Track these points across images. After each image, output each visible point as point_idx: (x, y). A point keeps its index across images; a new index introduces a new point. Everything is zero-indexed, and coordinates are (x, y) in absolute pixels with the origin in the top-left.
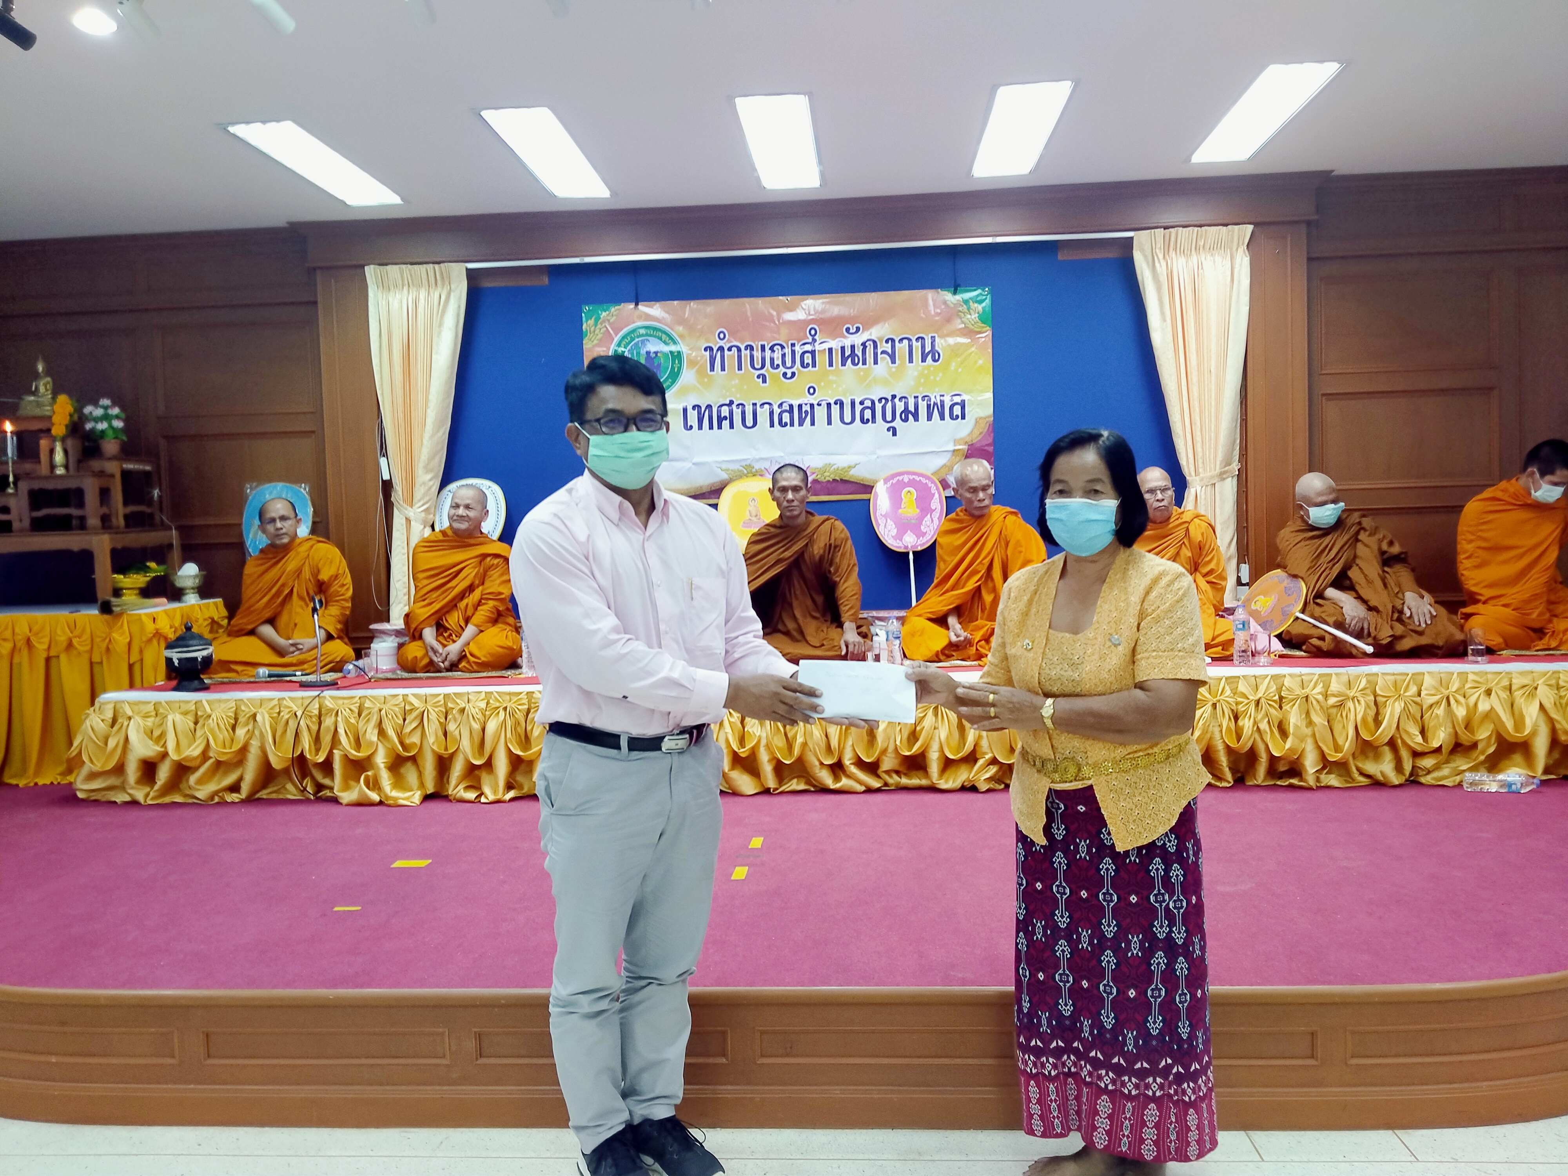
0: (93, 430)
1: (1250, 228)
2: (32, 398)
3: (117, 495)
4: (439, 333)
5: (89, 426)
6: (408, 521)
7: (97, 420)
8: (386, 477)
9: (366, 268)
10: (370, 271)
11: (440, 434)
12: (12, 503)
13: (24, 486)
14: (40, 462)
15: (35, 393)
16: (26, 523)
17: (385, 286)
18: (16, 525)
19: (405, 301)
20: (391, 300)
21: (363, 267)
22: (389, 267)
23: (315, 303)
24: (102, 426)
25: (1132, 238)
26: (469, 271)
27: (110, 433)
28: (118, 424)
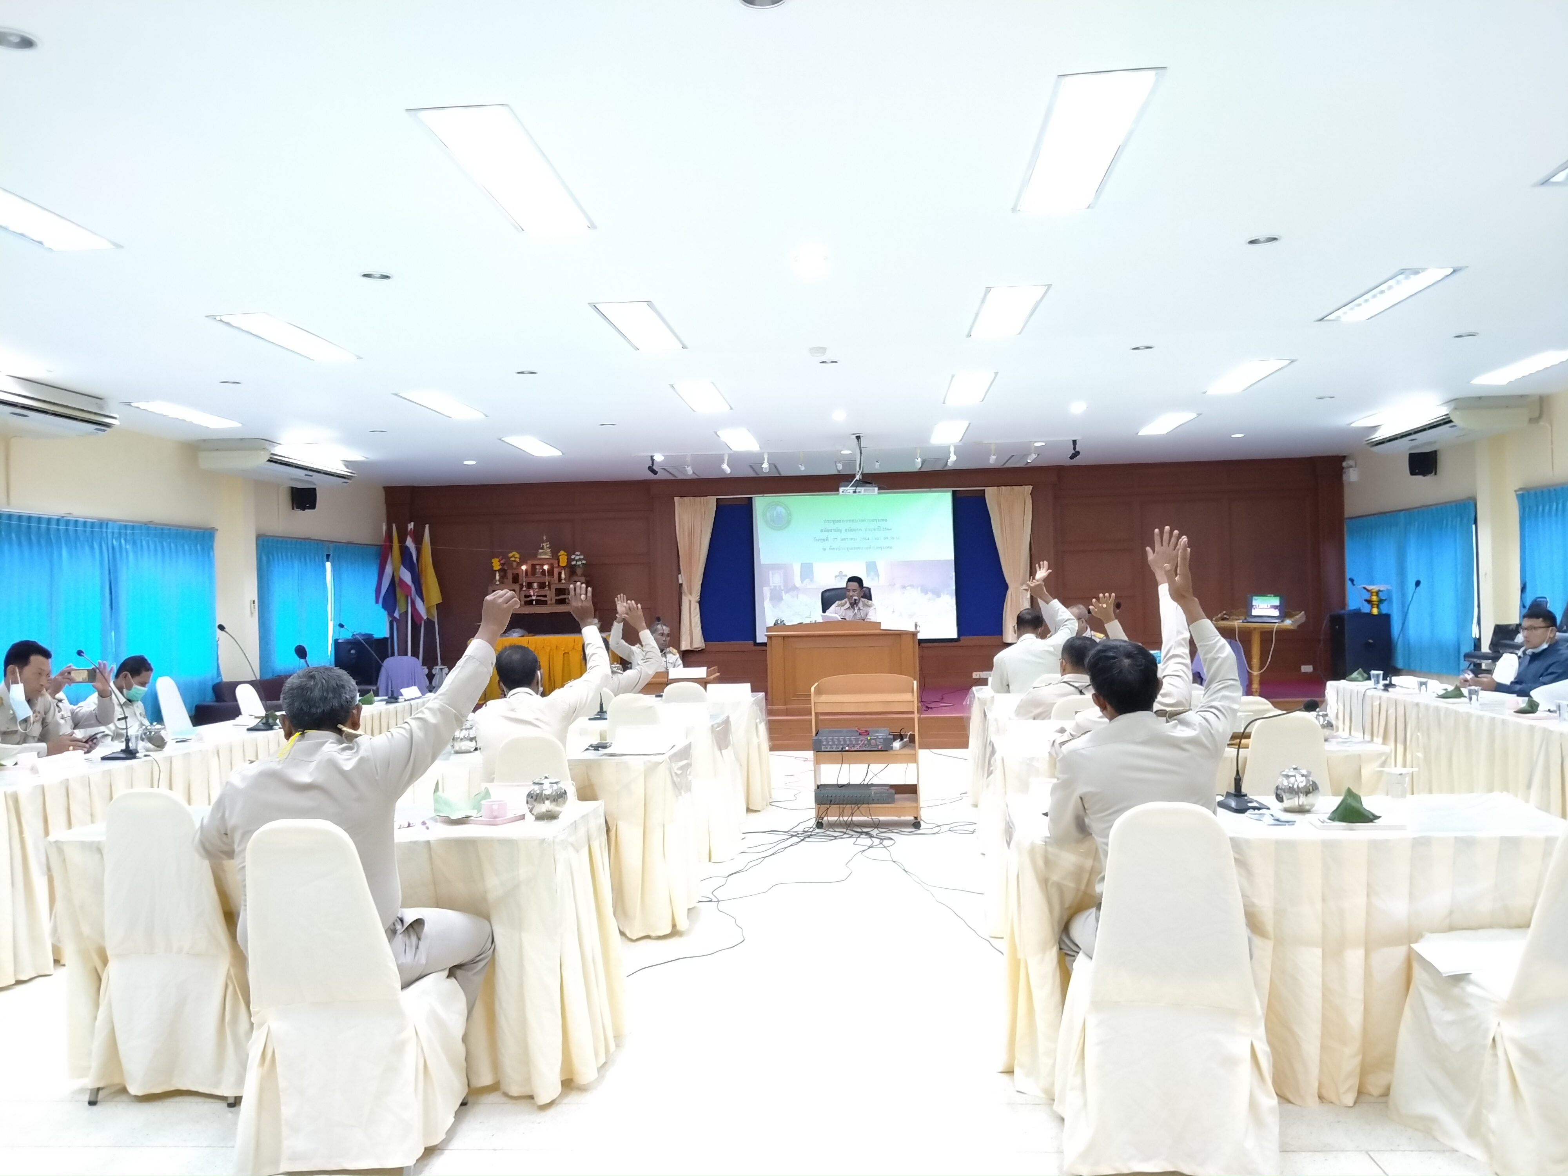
0: (575, 565)
1: (1031, 487)
2: (540, 551)
5: (573, 563)
6: (690, 601)
7: (577, 561)
8: (680, 582)
9: (675, 498)
10: (677, 500)
12: (548, 593)
13: (553, 587)
14: (554, 577)
15: (542, 548)
16: (554, 601)
17: (682, 505)
18: (549, 602)
19: (690, 512)
20: (685, 511)
21: (673, 498)
22: (685, 498)
23: (652, 510)
24: (579, 563)
25: (984, 490)
26: (717, 499)
27: (581, 566)
28: (584, 562)
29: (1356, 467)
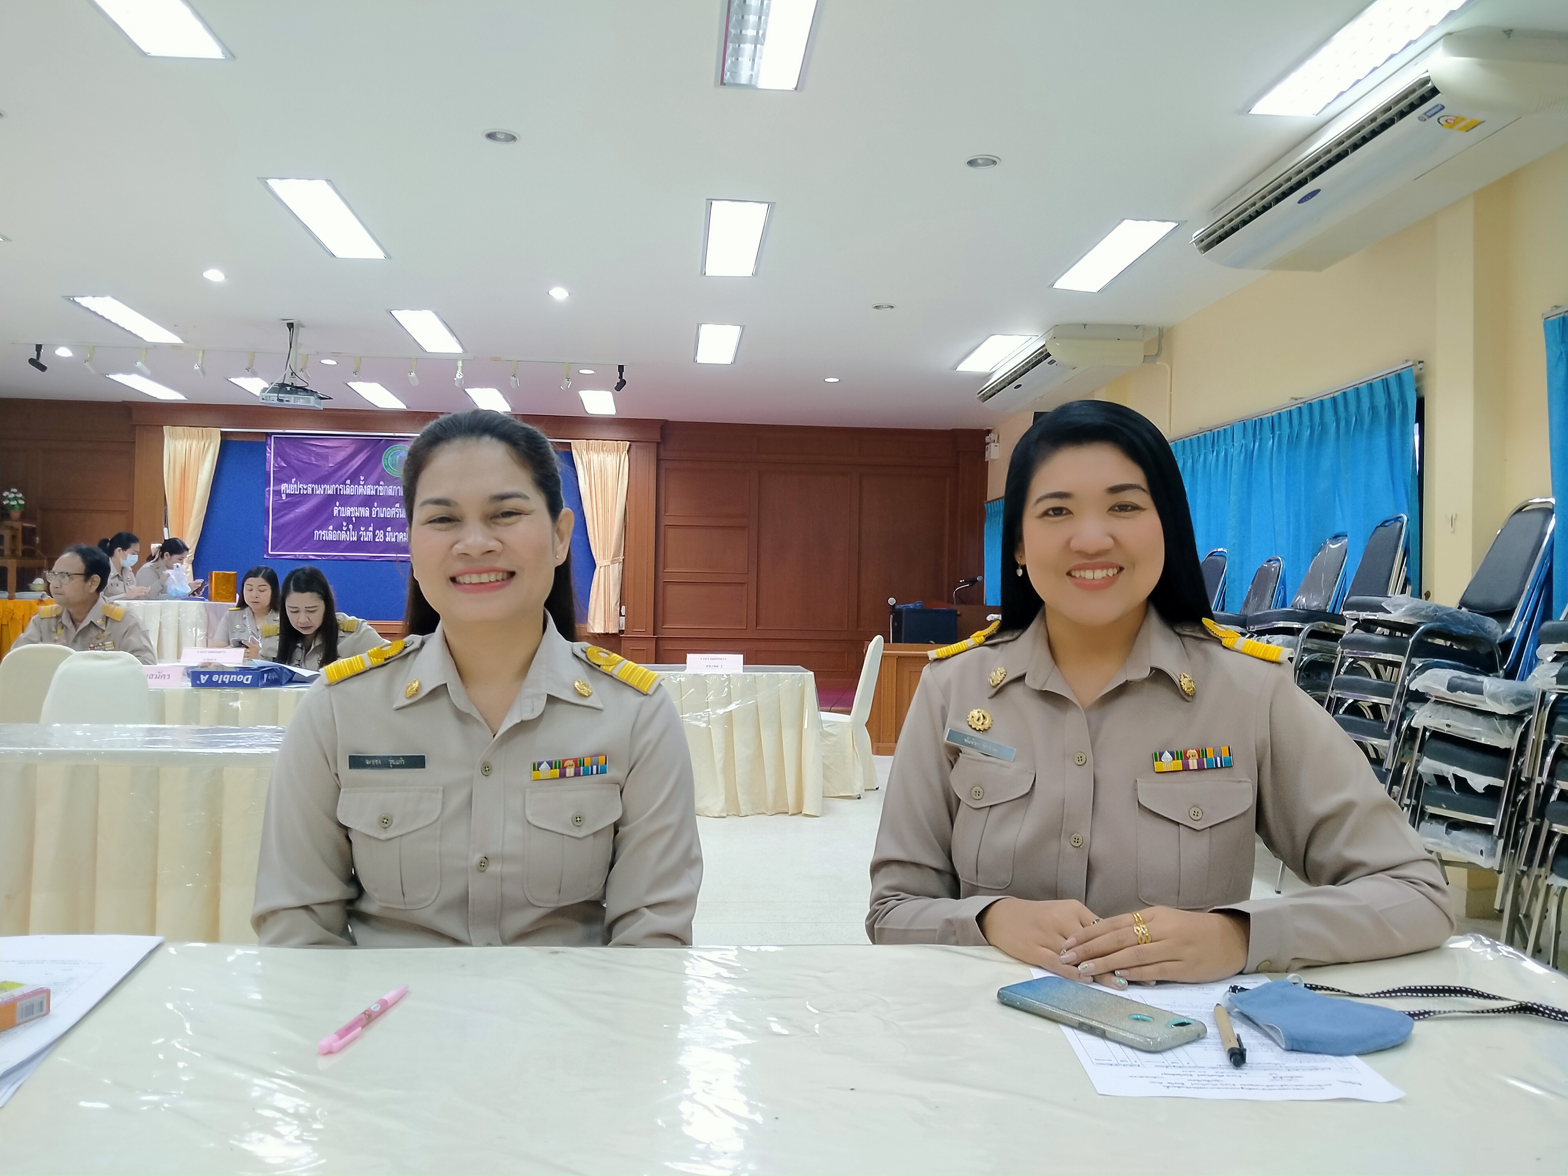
0: (8, 505)
1: (628, 443)
3: (20, 539)
4: (203, 464)
5: (6, 502)
7: (10, 500)
9: (164, 427)
10: (166, 429)
11: (200, 517)
17: (174, 437)
19: (184, 446)
20: (177, 444)
21: (162, 426)
22: (177, 428)
23: (135, 442)
24: (13, 503)
25: (571, 443)
26: (222, 433)
27: (17, 507)
28: (22, 502)
29: (998, 442)
